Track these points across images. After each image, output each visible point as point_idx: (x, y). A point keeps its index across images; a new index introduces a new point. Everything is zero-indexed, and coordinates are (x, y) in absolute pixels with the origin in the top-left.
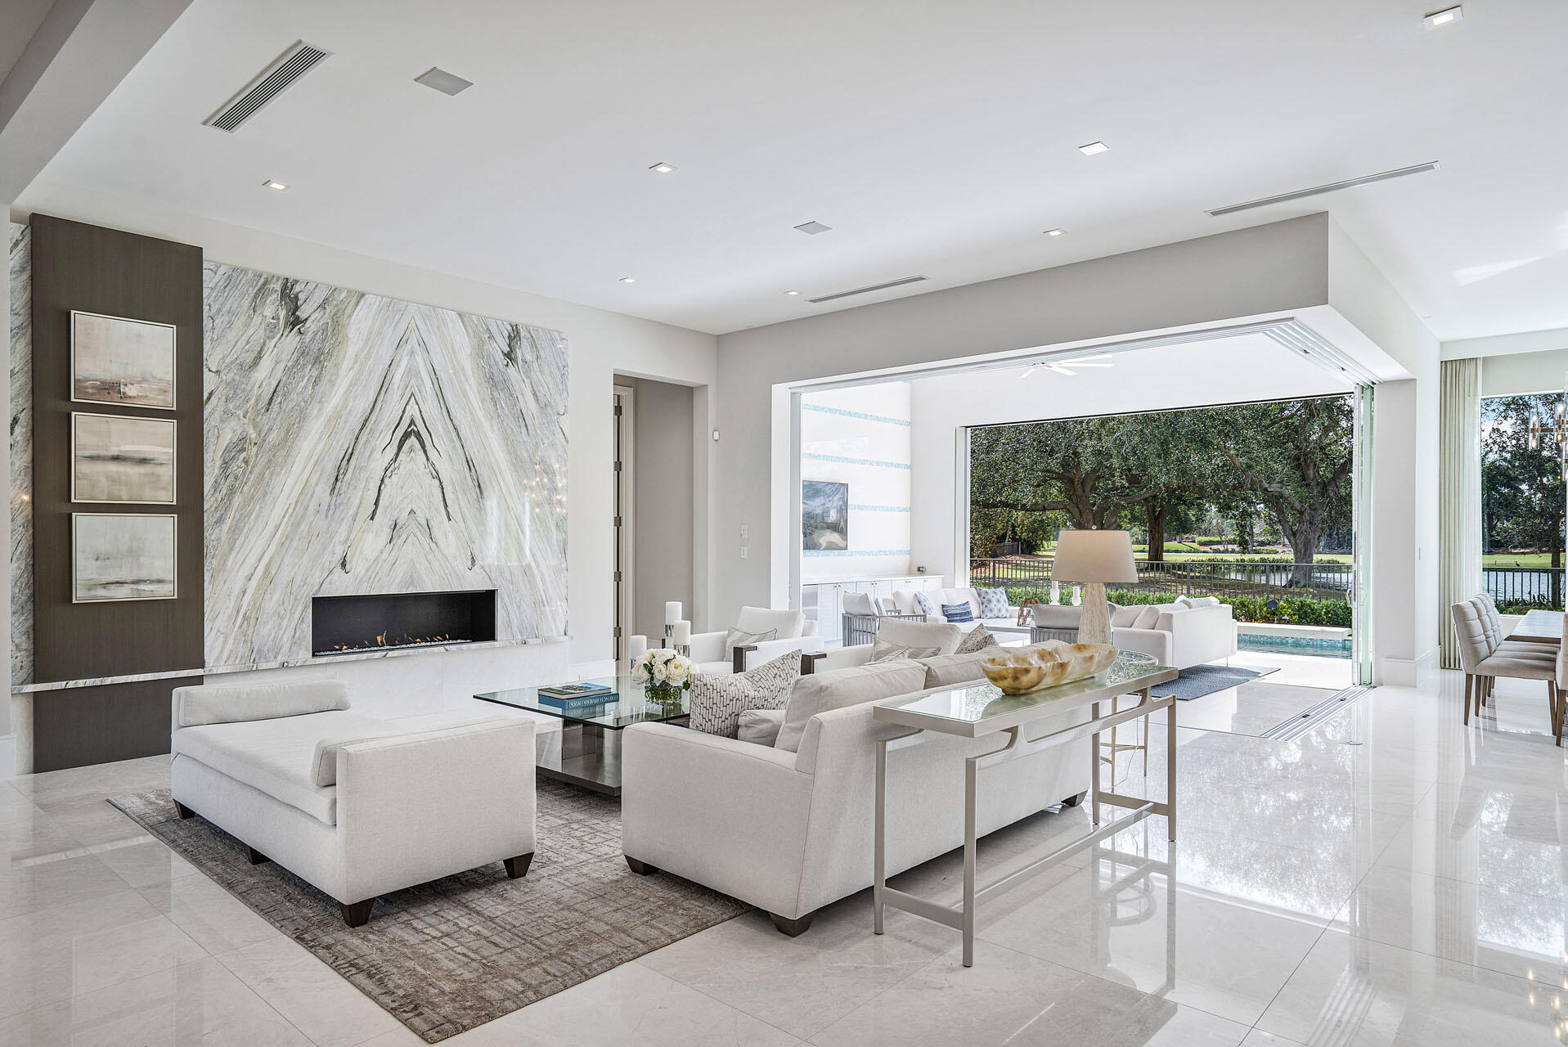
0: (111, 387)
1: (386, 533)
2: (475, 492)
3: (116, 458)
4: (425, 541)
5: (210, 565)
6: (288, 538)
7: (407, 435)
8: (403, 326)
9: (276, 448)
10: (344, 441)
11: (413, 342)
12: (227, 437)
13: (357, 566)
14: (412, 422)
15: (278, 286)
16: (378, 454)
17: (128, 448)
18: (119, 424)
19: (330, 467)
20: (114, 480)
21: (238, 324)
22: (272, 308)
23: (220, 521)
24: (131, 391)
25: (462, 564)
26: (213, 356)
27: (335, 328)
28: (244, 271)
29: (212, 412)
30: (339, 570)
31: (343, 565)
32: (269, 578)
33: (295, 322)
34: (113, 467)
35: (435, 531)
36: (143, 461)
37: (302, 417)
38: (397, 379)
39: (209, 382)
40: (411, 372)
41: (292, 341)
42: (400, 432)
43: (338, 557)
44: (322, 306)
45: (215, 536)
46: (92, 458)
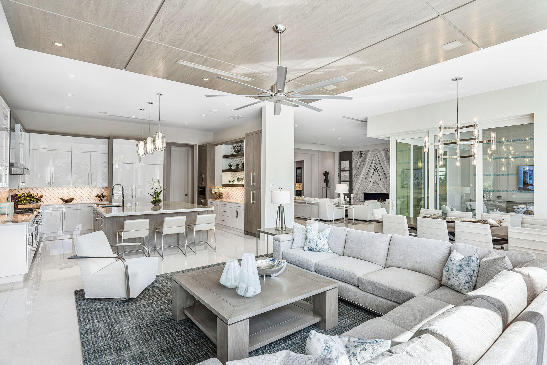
0: (344, 168)
1: (372, 184)
2: (385, 178)
3: (344, 176)
4: (378, 185)
5: (353, 188)
6: (361, 185)
7: (375, 169)
8: (374, 154)
9: (359, 173)
10: (367, 171)
11: (376, 156)
12: (355, 172)
13: (369, 189)
14: (376, 167)
15: (360, 153)
16: (371, 173)
17: (345, 175)
18: (344, 172)
19: (365, 175)
20: (344, 178)
21: (356, 159)
22: (359, 156)
23: (354, 182)
24: (345, 168)
25: (383, 189)
26: (353, 163)
27: (366, 156)
28: (356, 152)
29: (353, 170)
30: (366, 189)
31: (367, 188)
32: (359, 190)
33: (361, 157)
34: (344, 177)
35: (379, 184)
36: (346, 176)
37: (362, 169)
38: (374, 162)
39: (353, 166)
40: (376, 160)
41: (361, 159)
42: (374, 169)
43: (366, 187)
44: (364, 154)
45: (354, 184)
46: (343, 176)
